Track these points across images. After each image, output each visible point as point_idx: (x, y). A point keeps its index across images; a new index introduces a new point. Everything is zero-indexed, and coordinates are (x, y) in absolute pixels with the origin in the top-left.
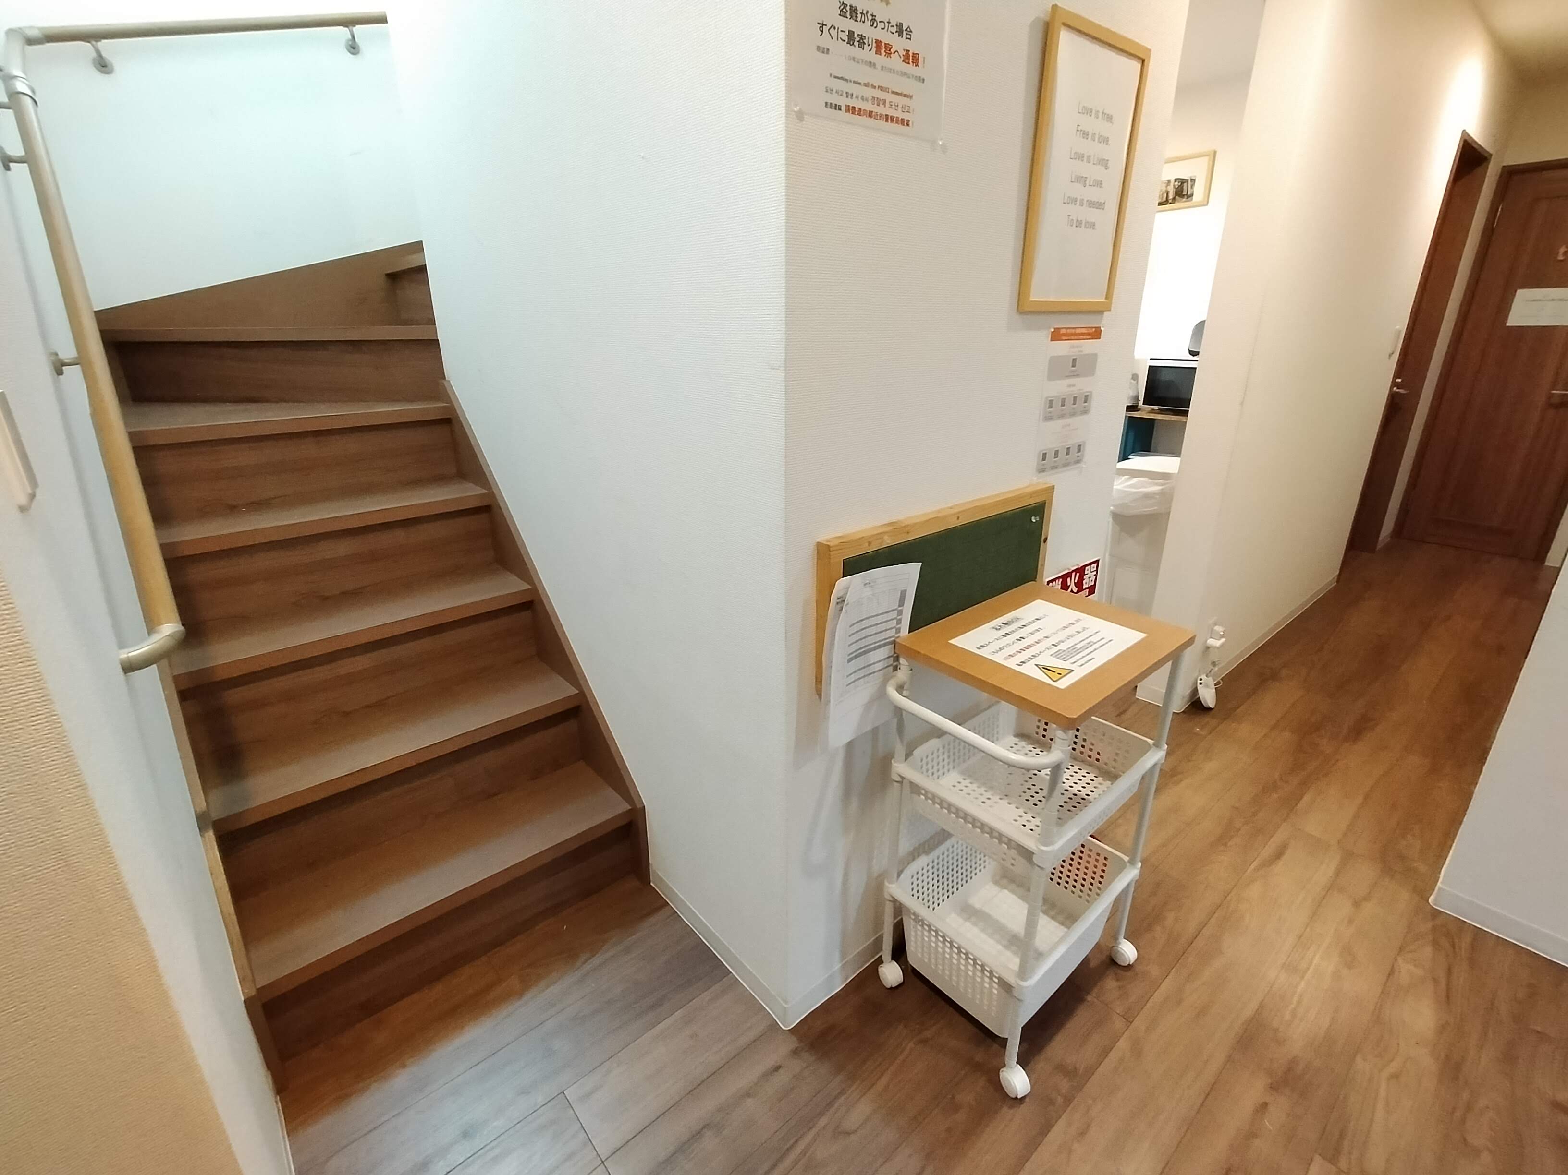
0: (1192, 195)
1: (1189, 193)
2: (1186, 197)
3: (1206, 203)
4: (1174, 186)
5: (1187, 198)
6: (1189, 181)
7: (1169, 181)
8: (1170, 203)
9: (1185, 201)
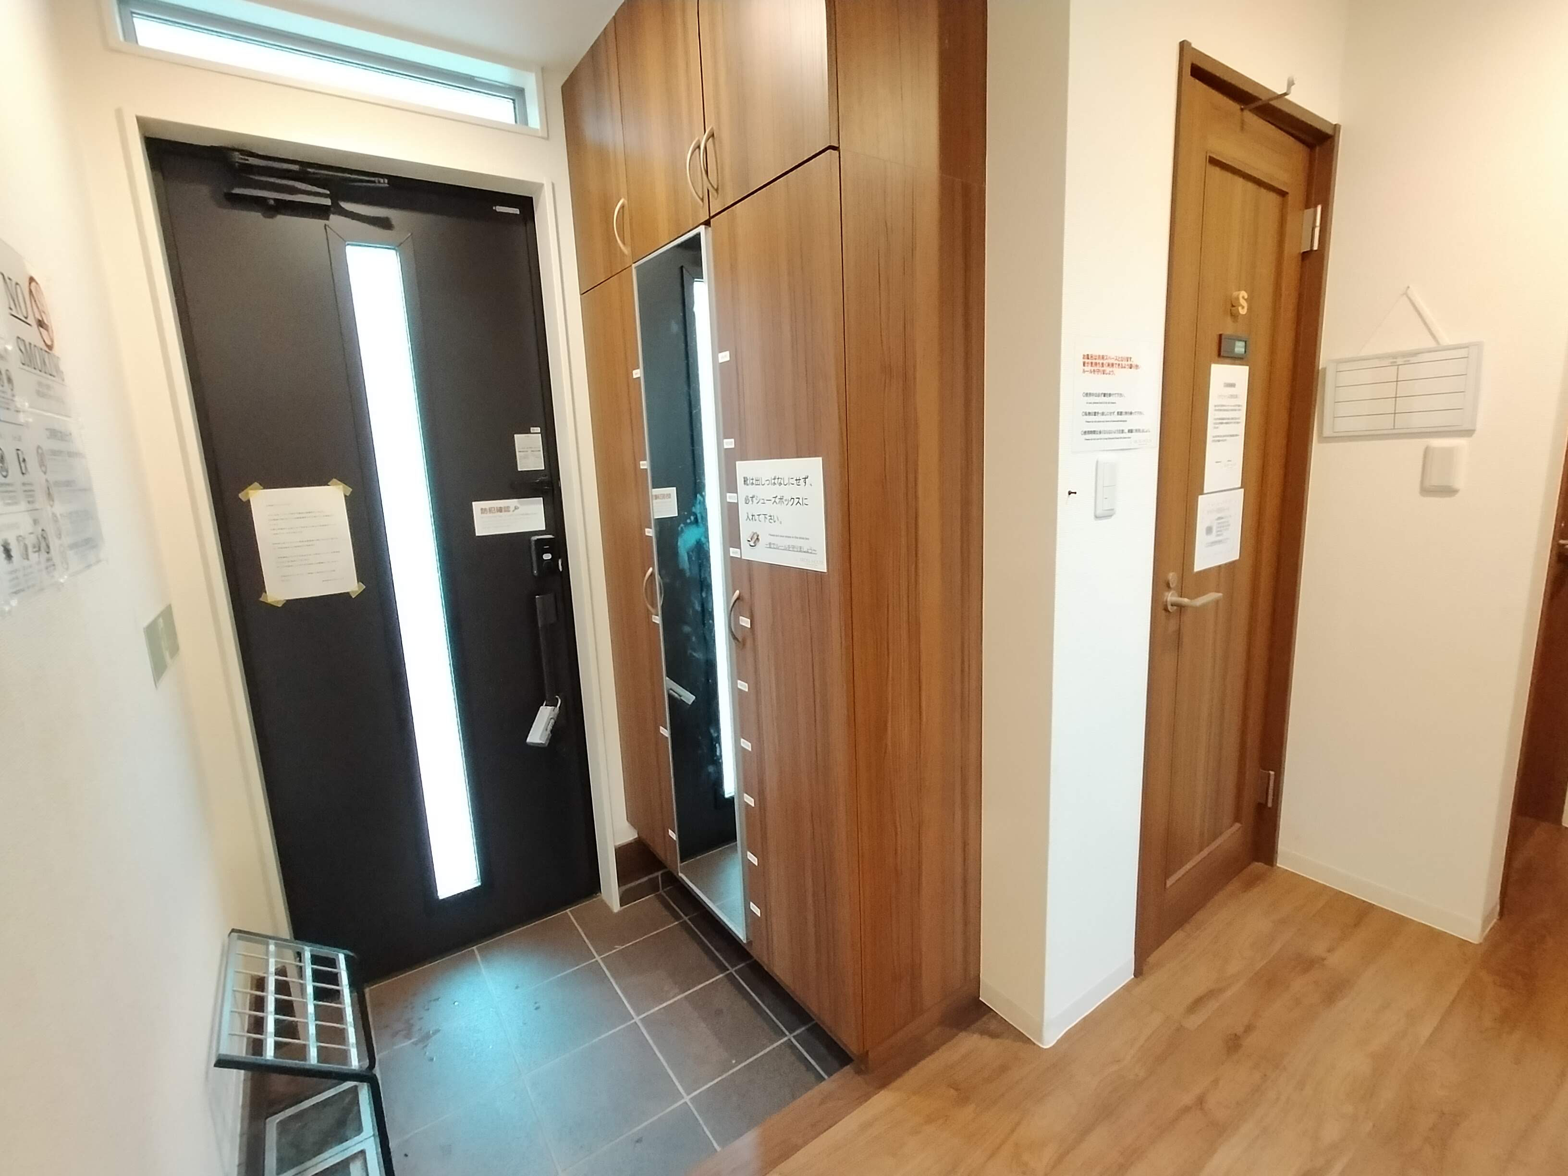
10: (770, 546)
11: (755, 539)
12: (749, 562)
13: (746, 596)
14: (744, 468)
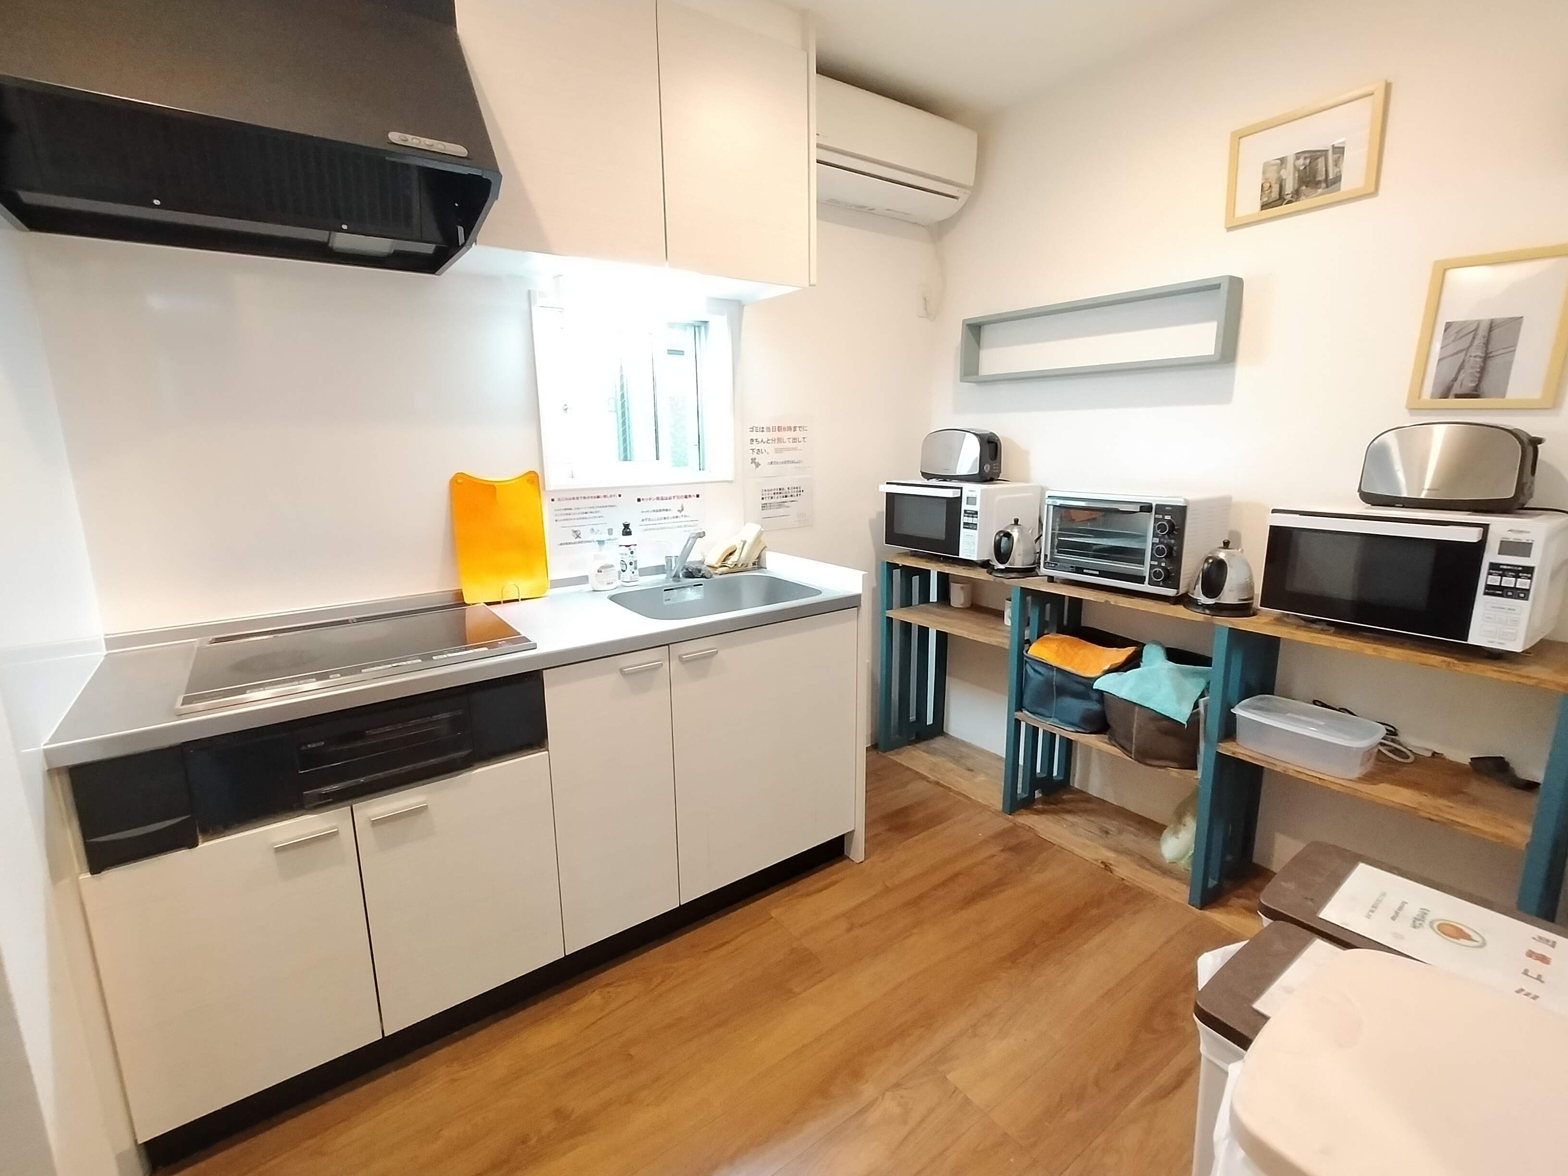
0: (1338, 179)
1: (1331, 176)
2: (1323, 185)
3: (1372, 189)
4: (1295, 166)
5: (1327, 187)
6: (1330, 153)
7: (1283, 160)
8: (1289, 202)
9: (1321, 194)
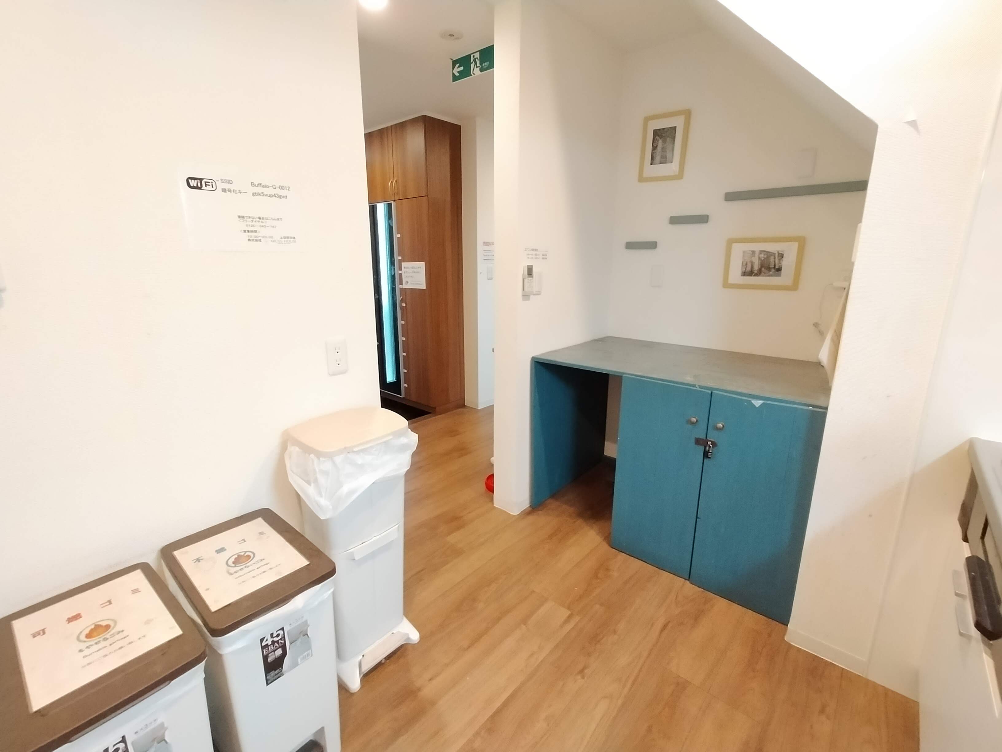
10: (411, 284)
11: (407, 282)
12: (405, 289)
13: (404, 298)
14: (404, 264)
